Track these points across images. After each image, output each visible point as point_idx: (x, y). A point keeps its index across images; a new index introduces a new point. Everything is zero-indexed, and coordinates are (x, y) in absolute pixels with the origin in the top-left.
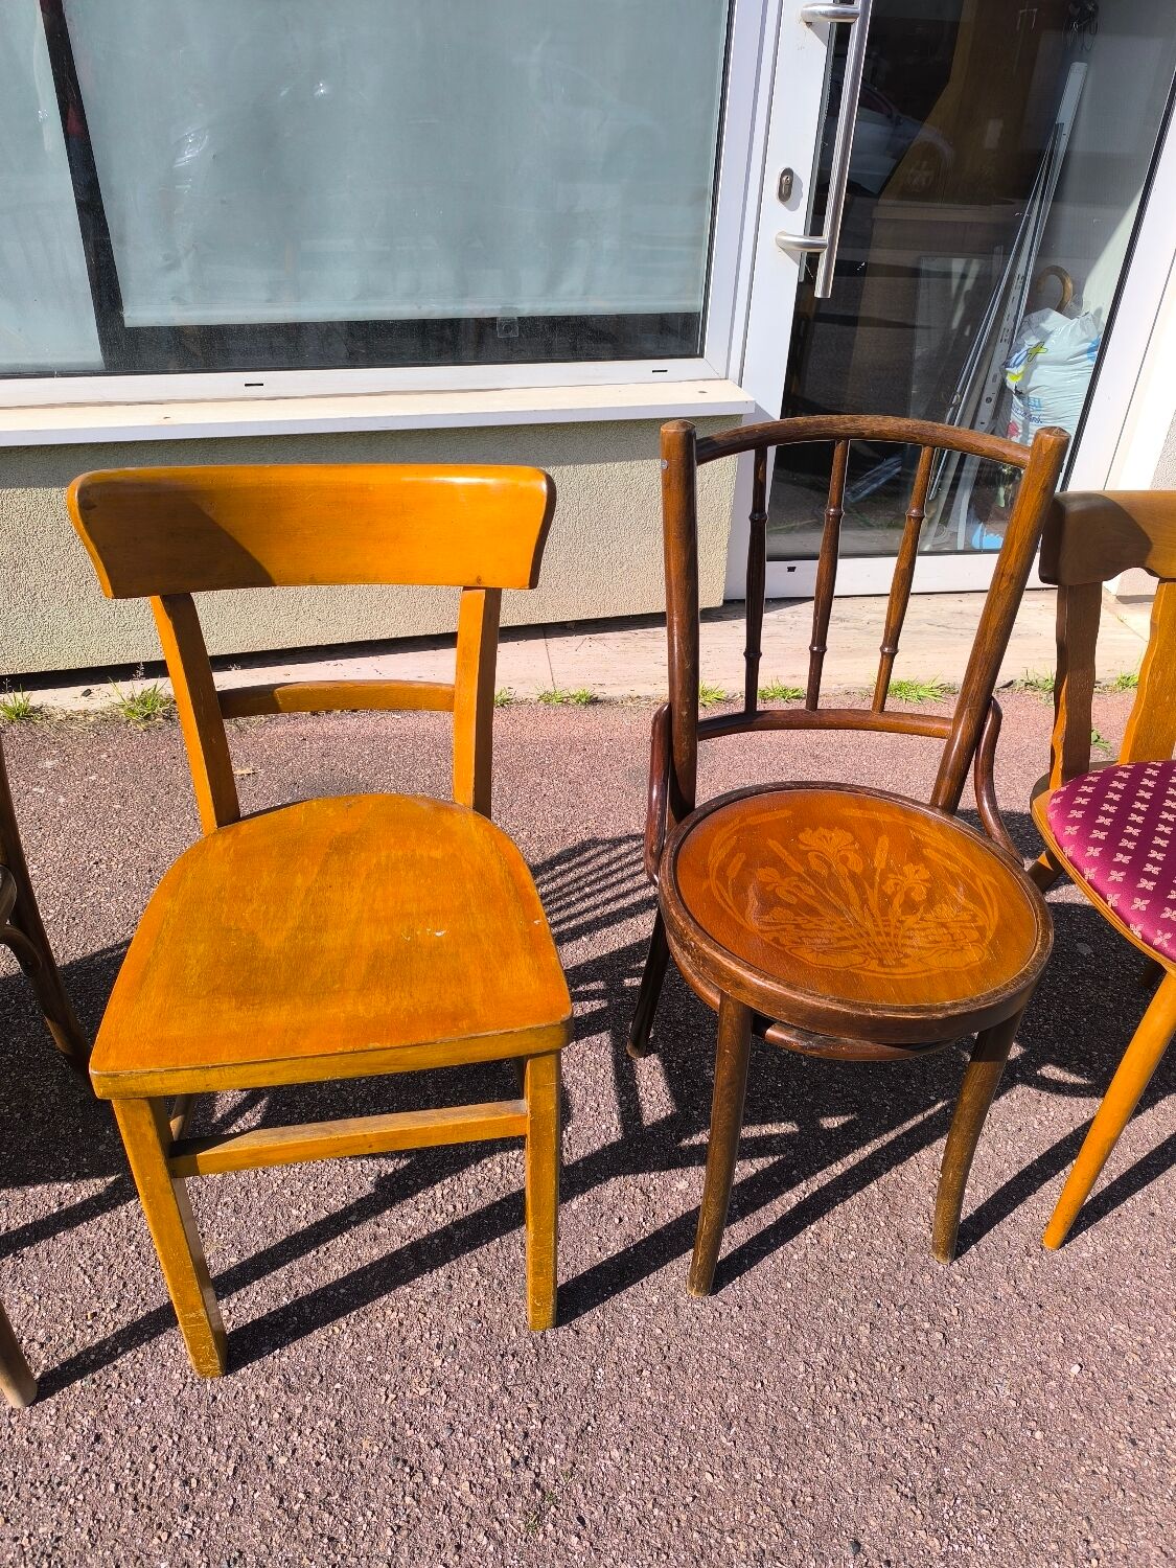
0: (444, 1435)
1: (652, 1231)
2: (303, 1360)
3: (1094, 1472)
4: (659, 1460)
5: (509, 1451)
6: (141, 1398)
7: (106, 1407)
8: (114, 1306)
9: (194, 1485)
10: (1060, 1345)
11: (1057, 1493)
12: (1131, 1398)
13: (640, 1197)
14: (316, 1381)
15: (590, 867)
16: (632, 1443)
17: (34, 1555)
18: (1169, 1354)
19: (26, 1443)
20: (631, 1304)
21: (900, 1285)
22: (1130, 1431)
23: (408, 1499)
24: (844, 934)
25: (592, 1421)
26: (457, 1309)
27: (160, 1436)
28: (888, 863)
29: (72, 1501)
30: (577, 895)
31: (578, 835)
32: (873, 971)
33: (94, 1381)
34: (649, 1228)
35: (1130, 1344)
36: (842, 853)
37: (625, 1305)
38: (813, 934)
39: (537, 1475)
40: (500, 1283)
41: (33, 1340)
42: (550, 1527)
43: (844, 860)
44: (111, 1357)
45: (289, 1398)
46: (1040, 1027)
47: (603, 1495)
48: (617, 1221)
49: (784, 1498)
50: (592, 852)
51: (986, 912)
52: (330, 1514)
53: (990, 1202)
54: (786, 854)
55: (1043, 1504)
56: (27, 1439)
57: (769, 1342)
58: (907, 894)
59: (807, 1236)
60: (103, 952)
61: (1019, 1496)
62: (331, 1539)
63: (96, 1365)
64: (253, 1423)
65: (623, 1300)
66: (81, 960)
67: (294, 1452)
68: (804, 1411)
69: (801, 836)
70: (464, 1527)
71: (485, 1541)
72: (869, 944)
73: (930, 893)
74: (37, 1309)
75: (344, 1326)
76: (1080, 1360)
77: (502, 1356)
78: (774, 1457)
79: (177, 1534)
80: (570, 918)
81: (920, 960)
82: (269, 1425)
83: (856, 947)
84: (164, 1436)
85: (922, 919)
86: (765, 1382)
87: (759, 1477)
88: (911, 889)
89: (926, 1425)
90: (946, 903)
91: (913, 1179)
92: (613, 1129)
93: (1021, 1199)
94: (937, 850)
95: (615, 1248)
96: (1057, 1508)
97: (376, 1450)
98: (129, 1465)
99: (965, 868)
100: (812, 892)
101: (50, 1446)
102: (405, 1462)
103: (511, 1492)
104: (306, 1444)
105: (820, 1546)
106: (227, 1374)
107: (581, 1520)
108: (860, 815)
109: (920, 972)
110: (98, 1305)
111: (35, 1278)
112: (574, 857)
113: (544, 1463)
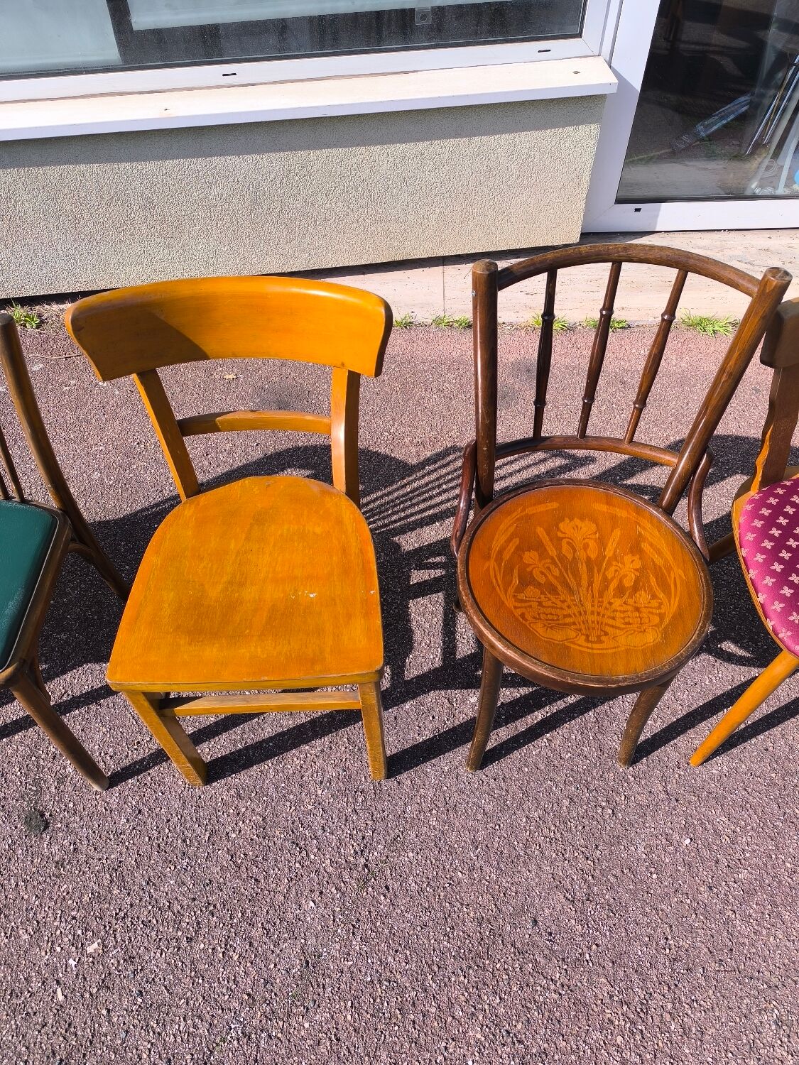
0: (320, 832)
1: (451, 726)
2: (247, 781)
3: (682, 902)
4: (434, 861)
5: (353, 846)
6: (162, 793)
7: (144, 795)
8: (148, 739)
9: (188, 843)
10: (682, 826)
11: (657, 910)
12: (717, 862)
13: (447, 705)
14: (253, 795)
15: (449, 469)
16: (421, 850)
17: (109, 869)
18: (749, 840)
19: (104, 810)
20: (432, 770)
21: (593, 778)
22: (711, 881)
23: (297, 865)
24: (570, 612)
25: (401, 834)
26: (333, 762)
27: (171, 814)
28: (615, 552)
29: (127, 843)
30: (437, 491)
31: (444, 442)
32: (580, 646)
33: (138, 780)
34: (450, 725)
35: (726, 830)
36: (586, 540)
37: (429, 770)
38: (548, 611)
39: (367, 860)
40: (359, 749)
41: (107, 754)
42: (370, 889)
43: (586, 547)
44: (146, 768)
45: (239, 802)
46: (729, 613)
47: (401, 876)
48: (431, 718)
49: (500, 892)
50: (452, 457)
51: (669, 601)
52: (257, 867)
53: (663, 731)
54: (548, 539)
55: (647, 915)
56: (105, 808)
57: (508, 802)
58: (621, 581)
59: (542, 742)
60: (142, 510)
61: (634, 909)
62: (256, 880)
63: (139, 772)
64: (219, 814)
65: (427, 767)
66: (130, 515)
67: (240, 832)
68: (521, 845)
69: (561, 526)
70: (325, 883)
71: (335, 892)
72: (583, 622)
73: (637, 580)
74: (108, 736)
75: (270, 765)
76: (692, 836)
77: (355, 792)
78: (498, 868)
79: (179, 867)
80: (430, 508)
81: (613, 638)
82: (228, 816)
83: (574, 623)
84: (174, 815)
85: (625, 603)
86: (502, 825)
87: (488, 878)
88: (625, 576)
89: (589, 862)
90: (645, 591)
91: (617, 710)
92: (437, 659)
93: (683, 731)
94: (651, 545)
95: (427, 735)
96: (654, 918)
97: (282, 836)
98: (155, 828)
99: (666, 561)
100: (557, 573)
101: (116, 813)
102: (297, 844)
103: (351, 867)
104: (246, 828)
105: (514, 920)
106: (207, 785)
107: (387, 887)
108: (605, 510)
109: (611, 648)
110: (140, 737)
111: (107, 718)
112: (439, 460)
113: (371, 855)
